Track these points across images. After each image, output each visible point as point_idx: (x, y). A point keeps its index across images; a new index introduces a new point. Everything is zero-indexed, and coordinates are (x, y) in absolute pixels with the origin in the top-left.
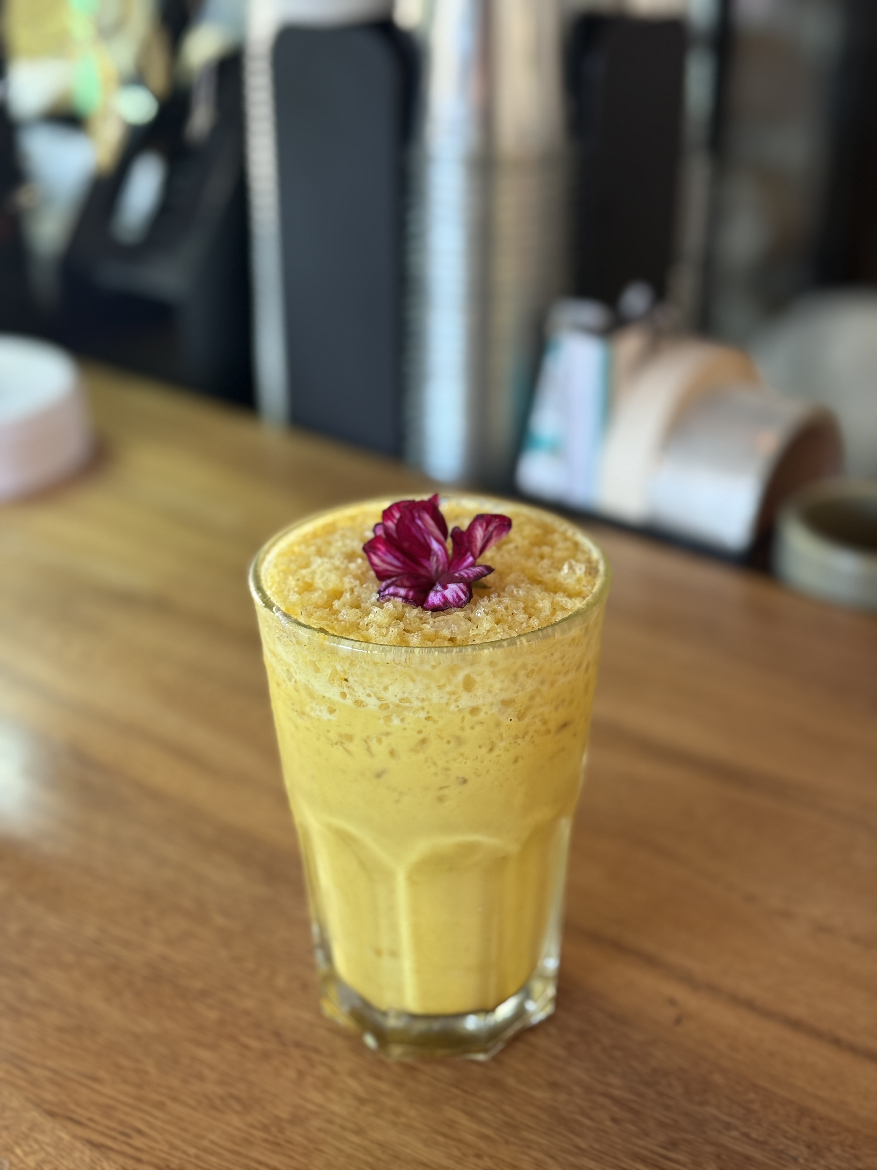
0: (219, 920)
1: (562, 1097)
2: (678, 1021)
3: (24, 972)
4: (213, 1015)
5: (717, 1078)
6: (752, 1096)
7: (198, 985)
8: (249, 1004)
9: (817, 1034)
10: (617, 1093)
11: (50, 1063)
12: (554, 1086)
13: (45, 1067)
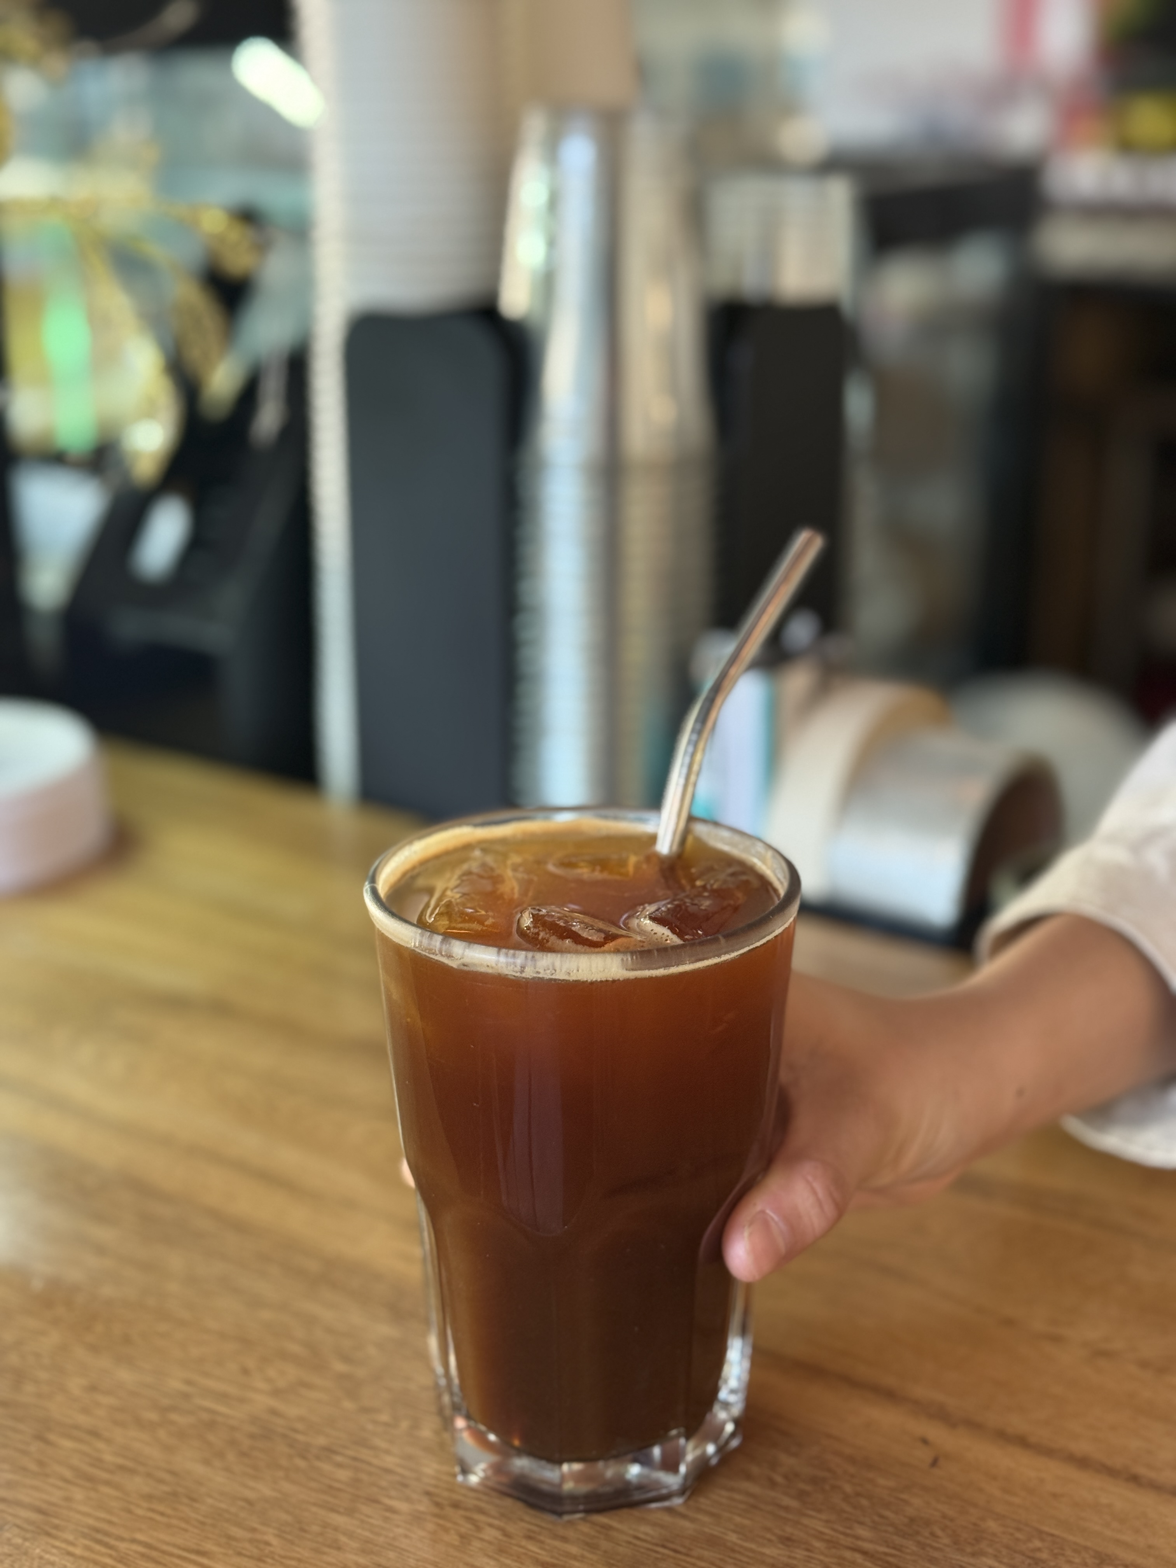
0: (340, 1367)
1: (800, 1553)
2: (935, 1463)
3: (94, 1433)
4: (343, 1475)
5: (992, 1525)
6: (1037, 1543)
7: (321, 1441)
8: (390, 1461)
9: (1111, 1472)
10: (867, 1546)
11: (139, 1536)
12: (787, 1541)
13: (134, 1541)
